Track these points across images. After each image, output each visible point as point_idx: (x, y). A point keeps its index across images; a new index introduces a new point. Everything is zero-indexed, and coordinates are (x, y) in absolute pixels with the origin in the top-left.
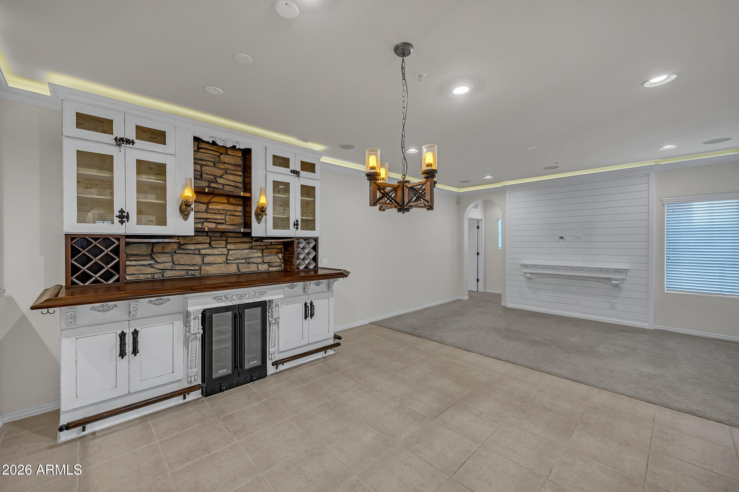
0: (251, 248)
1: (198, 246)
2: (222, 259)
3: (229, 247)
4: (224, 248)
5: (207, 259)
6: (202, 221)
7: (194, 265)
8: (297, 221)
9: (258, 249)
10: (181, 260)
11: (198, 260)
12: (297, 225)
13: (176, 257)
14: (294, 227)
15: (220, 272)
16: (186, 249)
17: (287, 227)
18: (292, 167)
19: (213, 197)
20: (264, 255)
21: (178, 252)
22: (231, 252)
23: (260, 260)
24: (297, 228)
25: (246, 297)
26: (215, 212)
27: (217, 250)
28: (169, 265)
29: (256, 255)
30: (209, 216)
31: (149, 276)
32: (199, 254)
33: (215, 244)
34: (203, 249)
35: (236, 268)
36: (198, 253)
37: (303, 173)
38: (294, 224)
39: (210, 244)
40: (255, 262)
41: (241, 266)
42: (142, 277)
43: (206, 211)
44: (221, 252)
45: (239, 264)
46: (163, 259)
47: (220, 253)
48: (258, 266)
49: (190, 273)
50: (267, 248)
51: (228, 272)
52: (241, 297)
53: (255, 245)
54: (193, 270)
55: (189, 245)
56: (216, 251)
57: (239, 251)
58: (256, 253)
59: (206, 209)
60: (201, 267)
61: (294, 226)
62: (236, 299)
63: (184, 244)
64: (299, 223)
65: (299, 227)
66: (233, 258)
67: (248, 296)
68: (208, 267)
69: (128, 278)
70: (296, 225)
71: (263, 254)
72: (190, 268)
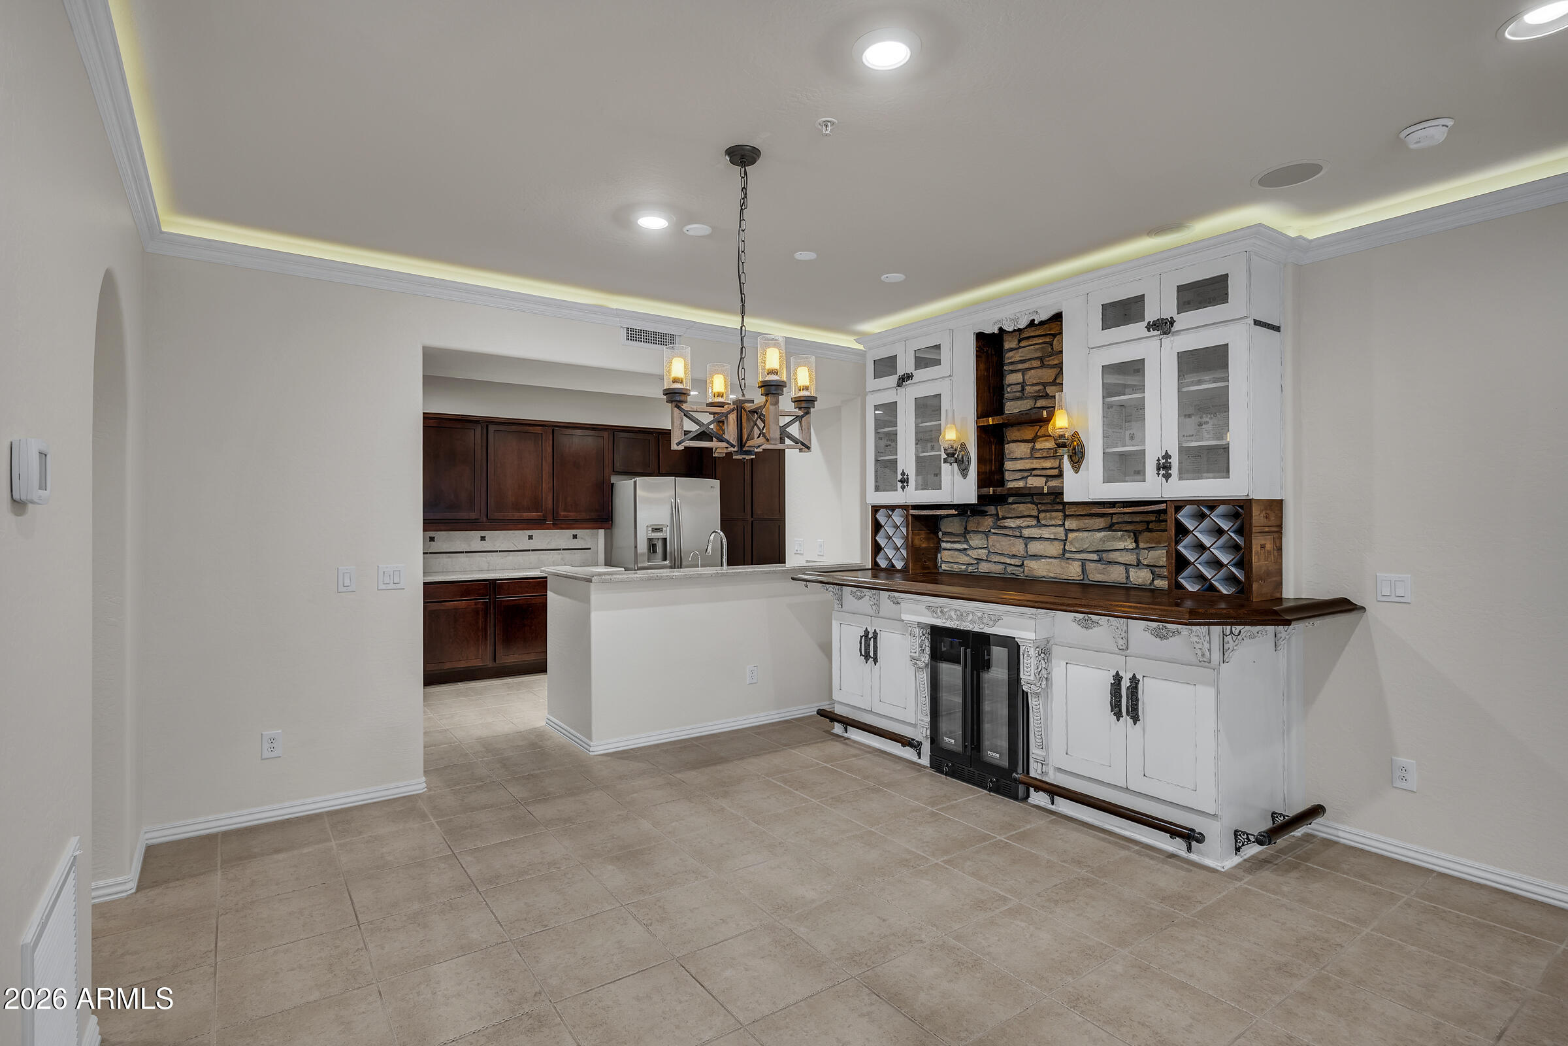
0: (1110, 528)
1: (1018, 522)
2: (1054, 549)
3: (1068, 524)
4: (1060, 526)
5: (1035, 548)
6: (1026, 474)
7: (1014, 556)
8: (1167, 456)
9: (1126, 531)
10: (998, 545)
11: (1018, 547)
12: (1167, 467)
13: (992, 538)
14: (1158, 474)
15: (1052, 575)
16: (1005, 527)
17: (1140, 474)
18: (1151, 315)
19: (1041, 427)
20: (1142, 545)
21: (993, 531)
22: (1071, 535)
23: (1130, 558)
24: (1167, 476)
25: (969, 618)
26: (1044, 455)
27: (1047, 529)
28: (982, 553)
29: (1121, 545)
30: (1036, 464)
31: (964, 567)
32: (1021, 537)
33: (1045, 518)
34: (1029, 527)
35: (1079, 570)
36: (1019, 535)
37: (1184, 320)
38: (1158, 464)
39: (1037, 518)
40: (1121, 560)
41: (1090, 567)
42: (956, 568)
43: (1032, 457)
44: (1055, 534)
45: (1087, 563)
46: (977, 542)
47: (1052, 537)
48: (1127, 572)
49: (1010, 569)
50: (1149, 530)
51: (1066, 578)
52: (961, 616)
53: (1120, 520)
54: (1011, 565)
55: (1009, 520)
56: (1045, 533)
57: (1086, 534)
58: (1121, 539)
59: (1031, 452)
60: (1023, 563)
61: (1158, 469)
62: (955, 617)
63: (1004, 518)
64: (1174, 461)
65: (1174, 471)
66: (1076, 548)
68: (1034, 562)
69: (944, 567)
70: (1164, 467)
71: (1136, 541)
72: (1008, 561)
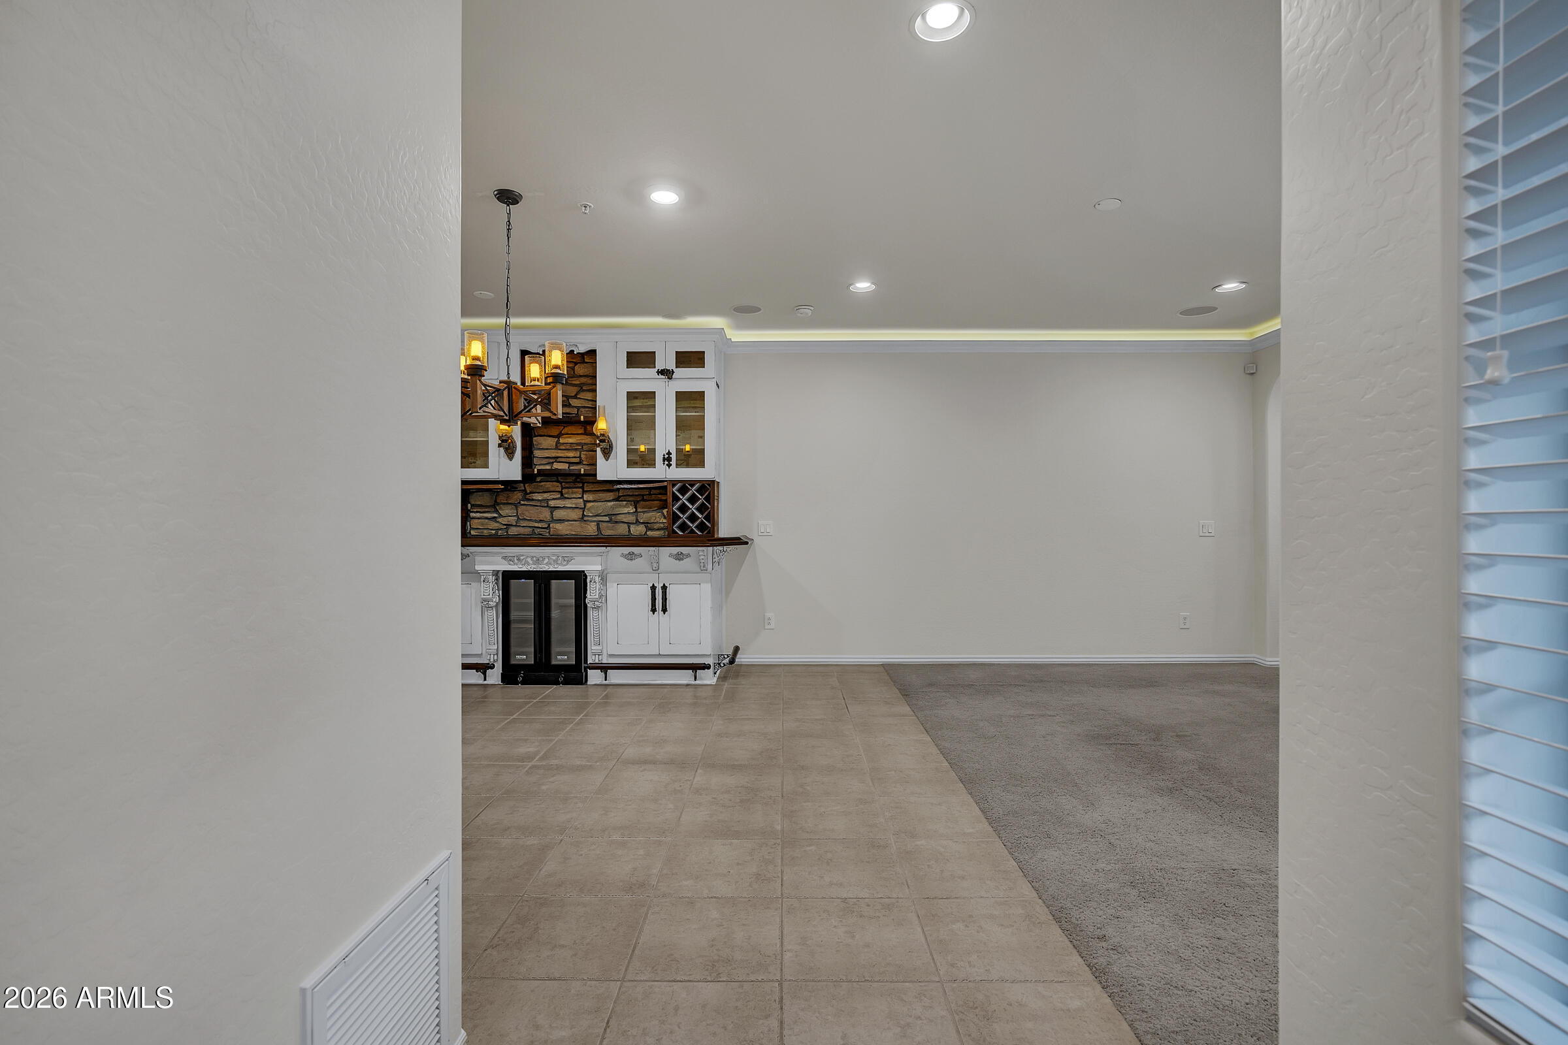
0: (617, 499)
1: (546, 496)
2: (576, 514)
3: (586, 497)
4: (579, 498)
5: (558, 514)
6: (551, 461)
7: (541, 521)
8: (669, 453)
9: (628, 501)
10: (527, 513)
11: (545, 514)
12: (669, 459)
13: (521, 508)
14: (664, 464)
15: (574, 533)
16: (533, 500)
17: (652, 464)
18: (660, 364)
19: (564, 427)
20: (639, 510)
21: (522, 502)
22: (589, 505)
23: (632, 519)
24: (669, 465)
25: (545, 562)
26: (567, 448)
27: (570, 501)
28: (513, 520)
29: (626, 510)
30: (560, 454)
31: (494, 532)
32: (547, 506)
33: (567, 493)
34: (554, 499)
35: (595, 528)
36: (546, 505)
37: (679, 372)
38: (664, 458)
39: (561, 492)
40: (625, 520)
41: (603, 525)
42: (486, 532)
43: (557, 448)
44: (576, 504)
45: (600, 523)
46: (507, 511)
47: (574, 506)
48: (629, 527)
49: (537, 531)
50: (643, 500)
51: (585, 534)
52: (538, 561)
53: (625, 494)
54: (539, 528)
55: (536, 494)
56: (568, 503)
57: (600, 504)
58: (625, 506)
59: (556, 445)
60: (549, 525)
61: (664, 461)
62: (531, 562)
63: (531, 493)
64: (674, 456)
65: (673, 462)
66: (592, 513)
67: (546, 560)
68: (559, 525)
69: (473, 532)
70: (667, 459)
71: (636, 508)
72: (536, 525)
